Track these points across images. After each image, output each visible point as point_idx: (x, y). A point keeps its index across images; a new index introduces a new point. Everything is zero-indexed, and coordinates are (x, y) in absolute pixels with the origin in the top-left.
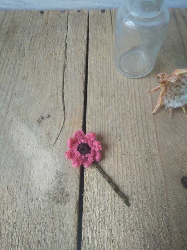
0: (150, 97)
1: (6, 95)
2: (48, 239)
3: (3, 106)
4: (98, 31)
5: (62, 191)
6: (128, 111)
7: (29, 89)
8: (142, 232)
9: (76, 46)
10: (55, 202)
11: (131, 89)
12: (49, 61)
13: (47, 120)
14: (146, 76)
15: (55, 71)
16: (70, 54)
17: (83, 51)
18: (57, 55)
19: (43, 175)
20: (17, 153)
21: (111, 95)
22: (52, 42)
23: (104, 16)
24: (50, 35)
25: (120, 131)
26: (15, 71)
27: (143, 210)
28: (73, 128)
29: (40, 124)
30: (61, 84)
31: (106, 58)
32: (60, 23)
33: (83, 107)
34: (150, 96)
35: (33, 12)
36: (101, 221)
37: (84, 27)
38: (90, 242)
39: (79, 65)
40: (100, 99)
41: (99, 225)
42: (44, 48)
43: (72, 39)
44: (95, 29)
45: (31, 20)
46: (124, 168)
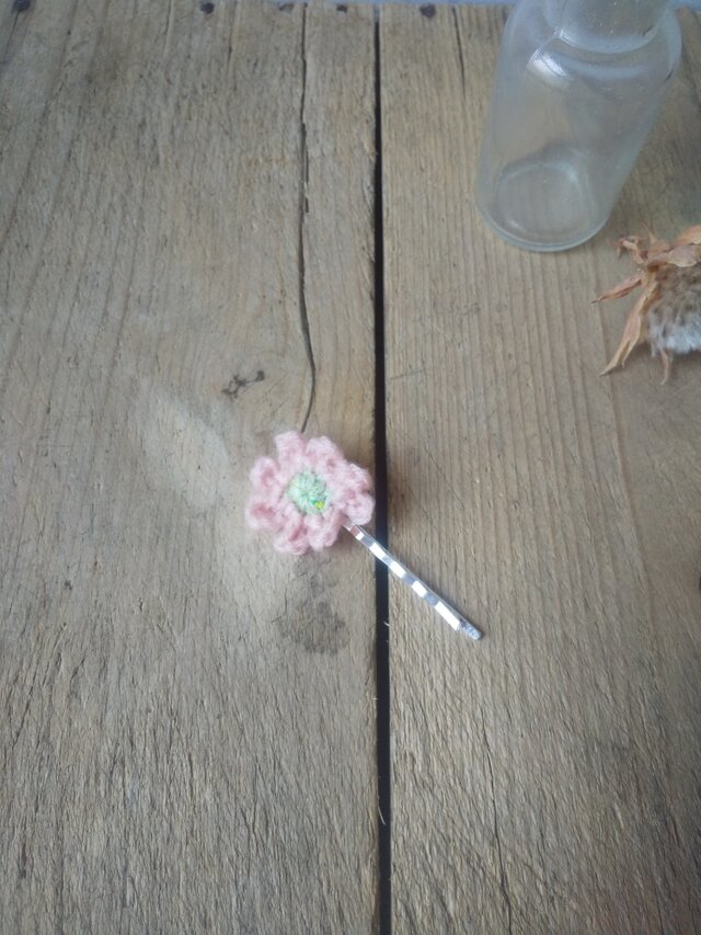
0: (598, 316)
1: (107, 302)
2: (287, 761)
3: (98, 338)
4: (412, 82)
5: (322, 612)
6: (526, 363)
7: (185, 284)
8: (579, 735)
9: (339, 136)
10: (303, 648)
11: (534, 288)
12: (248, 186)
13: (255, 391)
14: (584, 245)
15: (272, 220)
16: (319, 161)
17: (364, 152)
18: (275, 166)
19: (258, 563)
20: (165, 494)
21: (465, 307)
22: (254, 116)
23: (432, 31)
24: (244, 92)
25: (501, 429)
26: (128, 218)
27: (582, 671)
28: (344, 417)
29: (232, 401)
30: (295, 267)
31: (446, 179)
32: (277, 49)
33: (373, 347)
34: (598, 312)
35: (175, 4)
36: (450, 704)
37: (365, 68)
38: (420, 769)
39: (353, 202)
40: (429, 320)
41: (444, 716)
42: (226, 138)
43: (322, 109)
44: (401, 76)
45: (169, 33)
46: (517, 543)
